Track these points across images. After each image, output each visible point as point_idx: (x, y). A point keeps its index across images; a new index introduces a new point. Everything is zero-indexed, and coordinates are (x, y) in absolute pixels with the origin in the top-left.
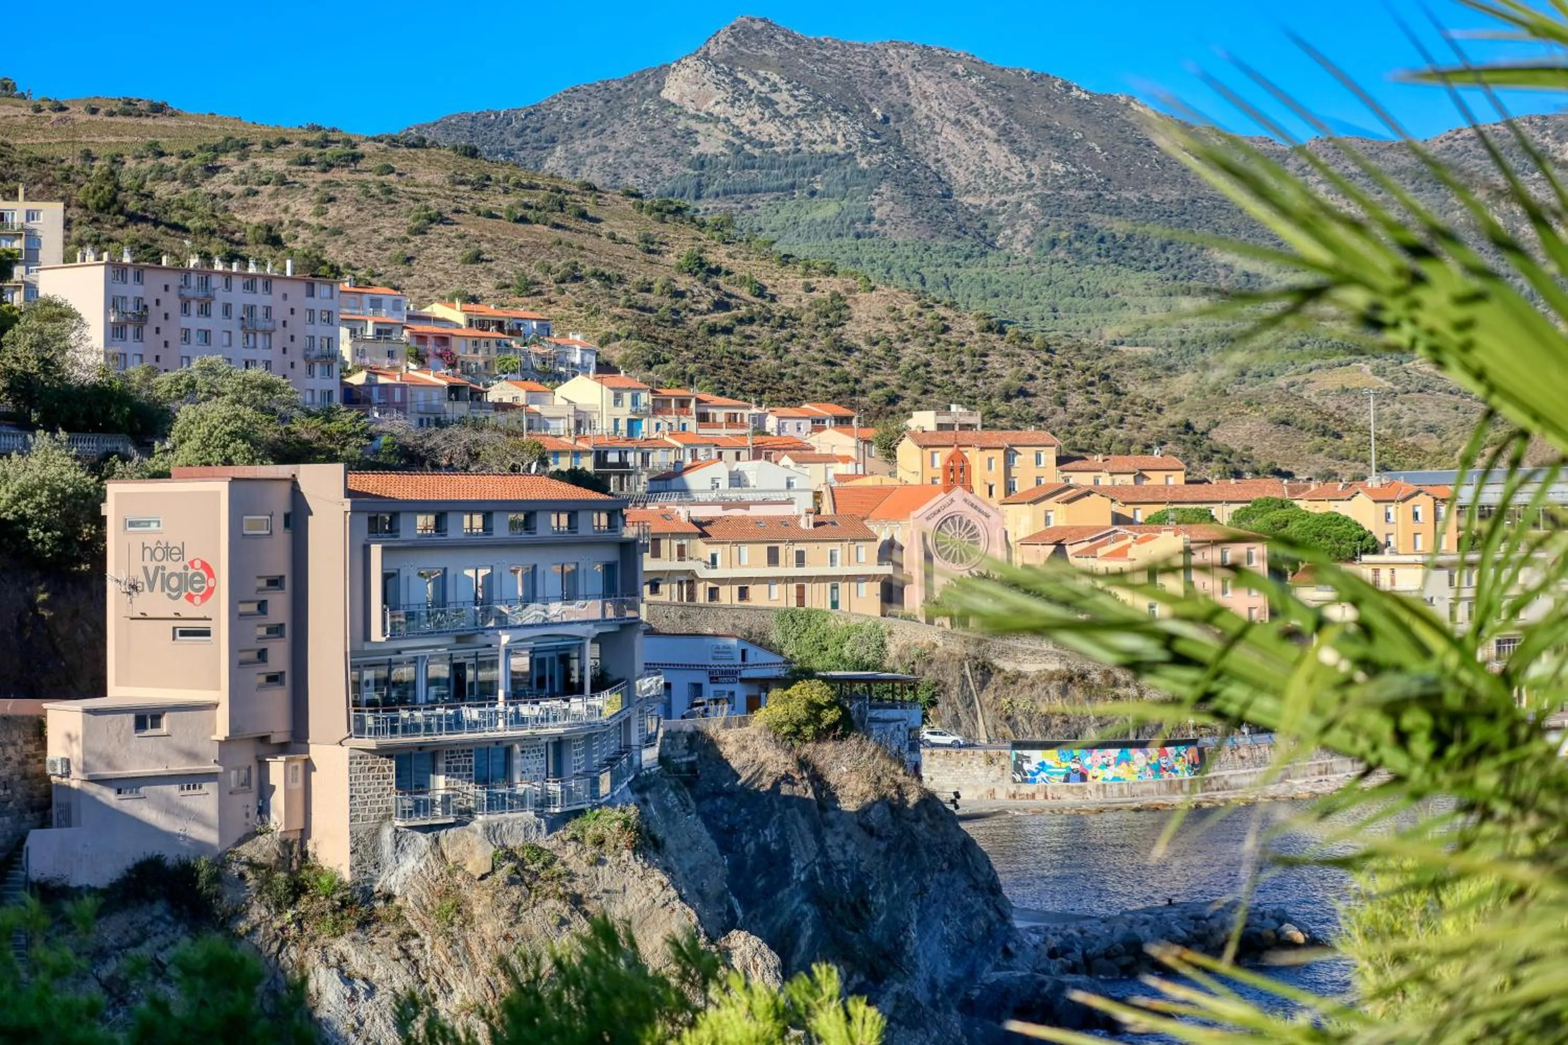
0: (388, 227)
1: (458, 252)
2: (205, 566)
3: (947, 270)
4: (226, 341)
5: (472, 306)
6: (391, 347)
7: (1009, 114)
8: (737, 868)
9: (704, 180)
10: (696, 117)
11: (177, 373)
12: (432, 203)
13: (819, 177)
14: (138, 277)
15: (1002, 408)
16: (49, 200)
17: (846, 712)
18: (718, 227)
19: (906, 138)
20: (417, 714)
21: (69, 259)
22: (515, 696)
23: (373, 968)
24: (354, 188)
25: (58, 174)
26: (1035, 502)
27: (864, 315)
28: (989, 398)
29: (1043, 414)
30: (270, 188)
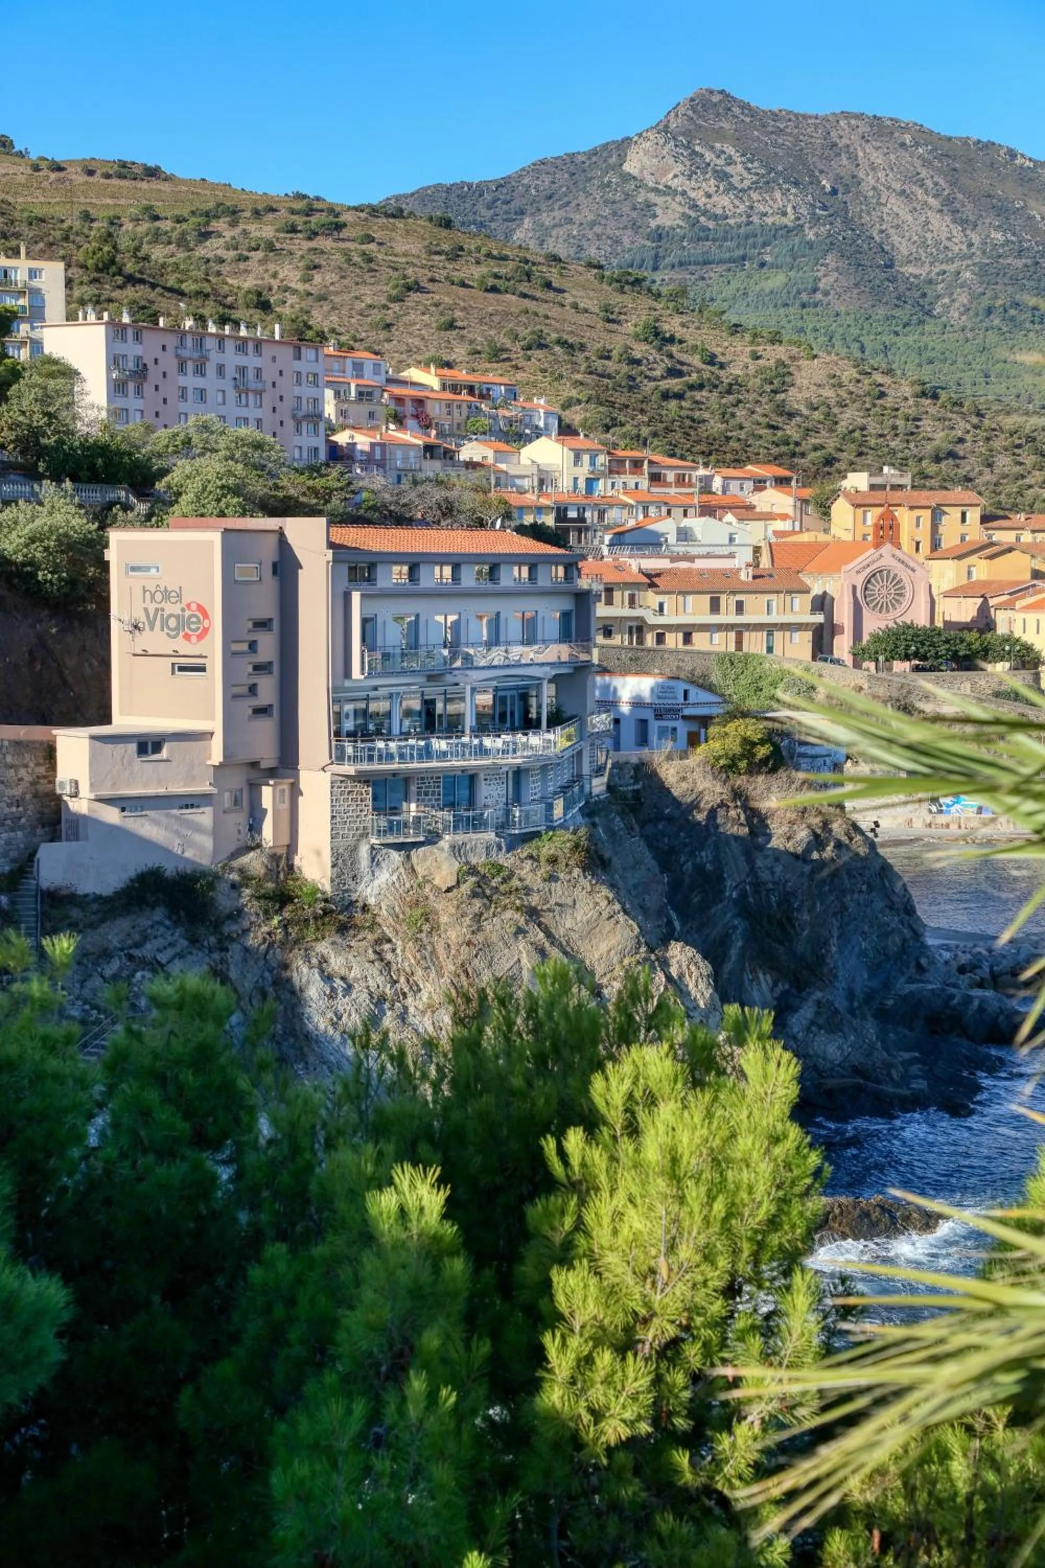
0: (370, 294)
1: (433, 319)
2: (200, 608)
3: (885, 338)
4: (220, 400)
5: (446, 371)
6: (372, 408)
7: (953, 184)
8: (675, 886)
9: (661, 252)
10: (656, 190)
11: (175, 430)
12: (410, 271)
13: (768, 249)
14: (137, 337)
15: (932, 469)
16: (50, 259)
17: (777, 749)
18: (673, 297)
19: (852, 210)
20: (392, 745)
21: (71, 317)
22: (481, 729)
23: (350, 968)
24: (338, 256)
25: (58, 234)
26: (960, 557)
27: (805, 382)
28: (920, 460)
29: (971, 475)
30: (260, 254)
